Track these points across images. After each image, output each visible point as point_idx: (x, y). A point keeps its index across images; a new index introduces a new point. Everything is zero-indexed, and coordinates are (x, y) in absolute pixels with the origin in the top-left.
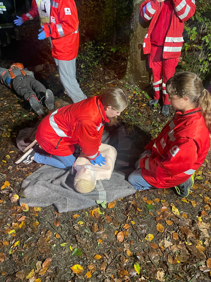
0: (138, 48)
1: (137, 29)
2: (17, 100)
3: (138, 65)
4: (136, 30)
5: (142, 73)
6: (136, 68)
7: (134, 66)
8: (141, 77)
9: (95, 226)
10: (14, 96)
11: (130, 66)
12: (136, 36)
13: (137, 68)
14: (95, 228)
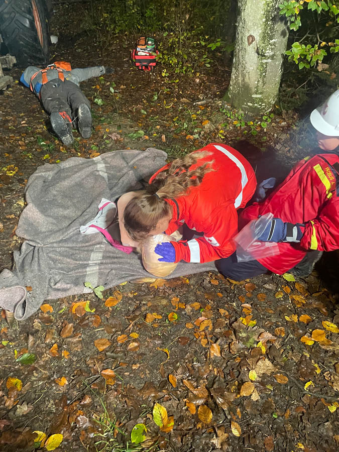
0: (247, 43)
1: (246, 7)
2: (43, 118)
3: (247, 76)
4: (244, 10)
5: (254, 90)
6: (244, 79)
7: (240, 75)
8: (252, 96)
9: (68, 329)
10: (42, 112)
11: (235, 76)
12: (245, 21)
13: (247, 80)
14: (67, 331)
